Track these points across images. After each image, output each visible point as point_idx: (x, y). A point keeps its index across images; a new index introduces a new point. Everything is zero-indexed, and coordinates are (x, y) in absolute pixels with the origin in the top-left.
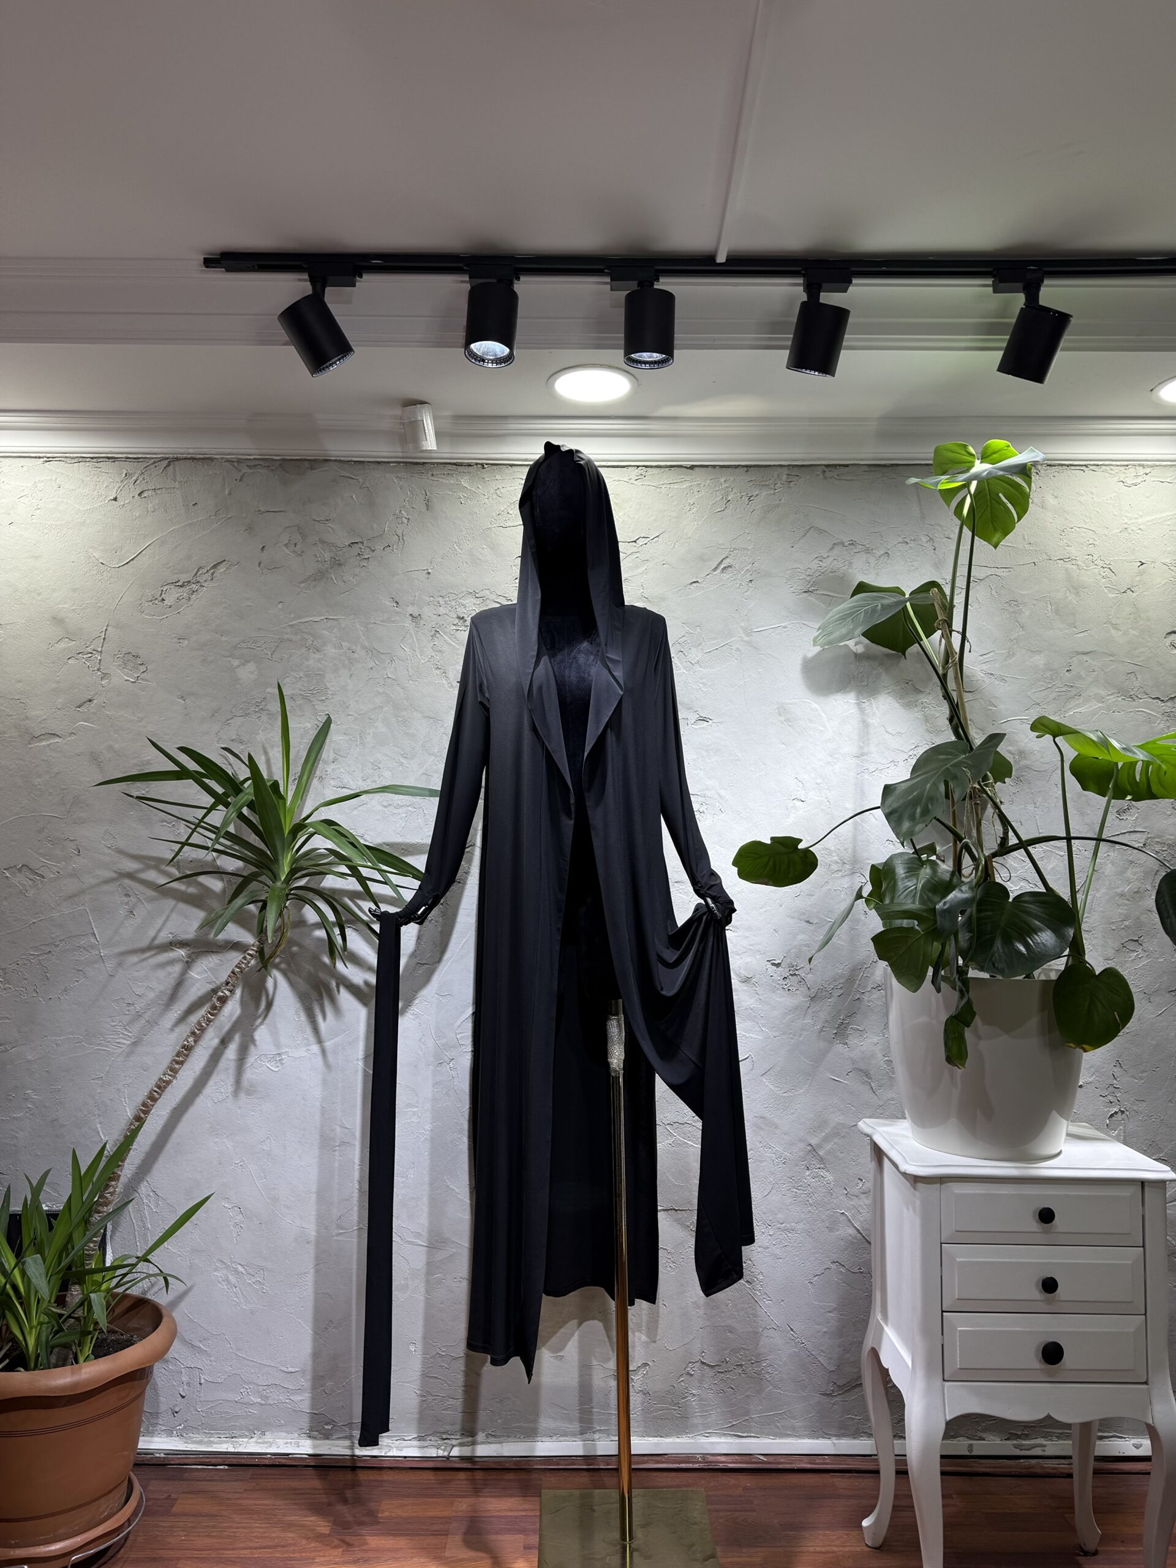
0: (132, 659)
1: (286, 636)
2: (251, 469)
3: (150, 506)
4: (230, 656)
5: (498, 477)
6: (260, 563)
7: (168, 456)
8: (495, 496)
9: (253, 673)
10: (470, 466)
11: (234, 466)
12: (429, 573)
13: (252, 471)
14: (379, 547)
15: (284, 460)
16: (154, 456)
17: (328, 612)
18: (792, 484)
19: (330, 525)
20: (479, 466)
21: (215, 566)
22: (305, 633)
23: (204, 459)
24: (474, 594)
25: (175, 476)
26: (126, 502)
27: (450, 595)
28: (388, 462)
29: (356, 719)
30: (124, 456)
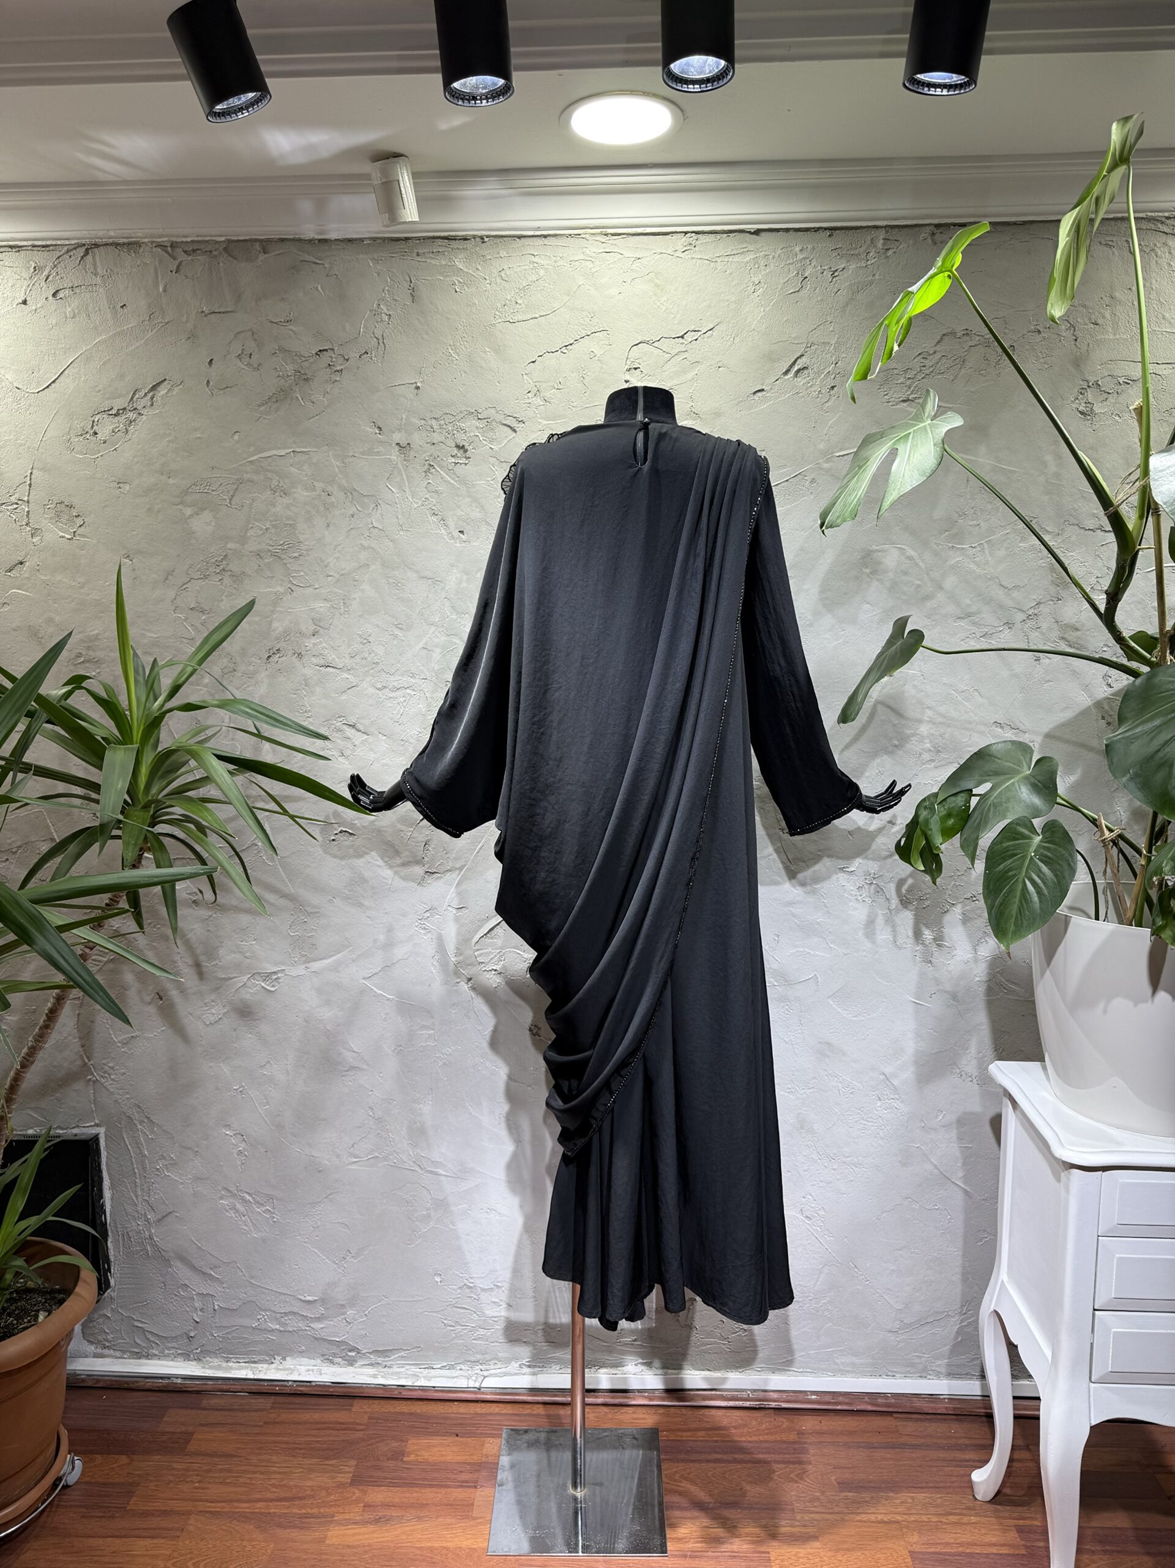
0: (64, 510)
1: (246, 476)
2: (189, 255)
3: (69, 309)
4: (181, 503)
5: (503, 253)
6: (208, 382)
7: (83, 242)
8: (499, 281)
9: (210, 525)
10: (466, 239)
11: (167, 252)
12: (418, 388)
13: (190, 258)
14: (353, 355)
15: (230, 241)
16: (67, 242)
17: (294, 442)
18: (890, 253)
19: (291, 327)
20: (478, 239)
21: (154, 388)
22: (269, 471)
23: (129, 244)
24: (476, 414)
25: (95, 265)
26: (38, 306)
27: (444, 417)
28: (362, 240)
29: (339, 580)
30: (30, 243)
